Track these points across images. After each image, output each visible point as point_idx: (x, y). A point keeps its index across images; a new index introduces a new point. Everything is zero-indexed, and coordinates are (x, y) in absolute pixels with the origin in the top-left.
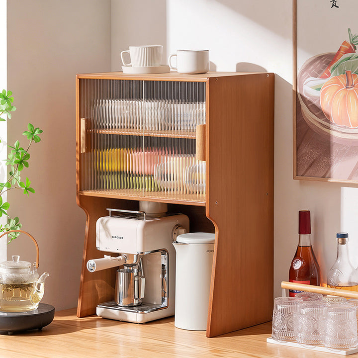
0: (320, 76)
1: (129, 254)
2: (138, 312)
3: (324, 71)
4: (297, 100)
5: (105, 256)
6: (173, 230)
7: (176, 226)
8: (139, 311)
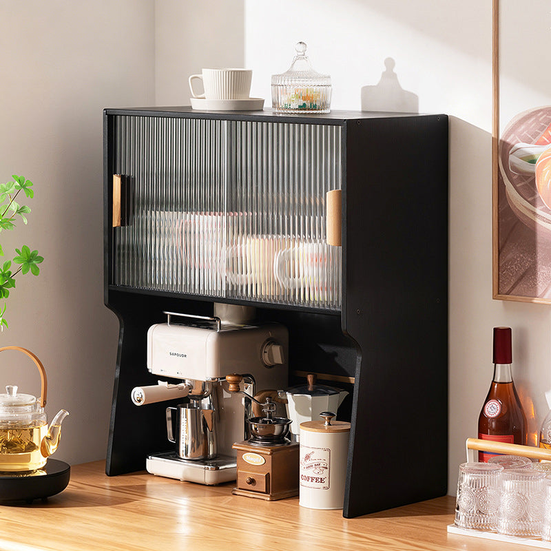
0: (535, 141)
3: (542, 133)
4: (499, 178)
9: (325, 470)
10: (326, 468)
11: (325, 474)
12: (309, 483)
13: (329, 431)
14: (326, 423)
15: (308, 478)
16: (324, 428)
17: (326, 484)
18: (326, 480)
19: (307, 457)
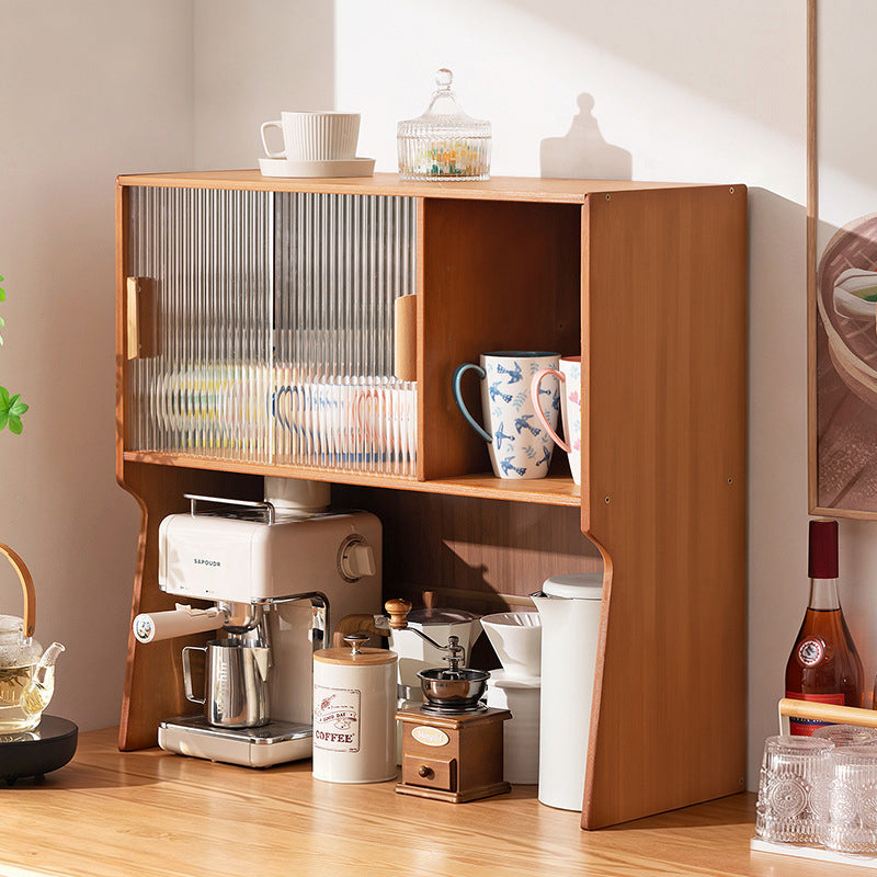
1: (236, 604)
2: (253, 741)
5: (177, 605)
6: (340, 550)
7: (348, 538)
8: (257, 739)
9: (353, 723)
10: (355, 720)
11: (352, 729)
12: (329, 743)
13: (358, 663)
14: (354, 651)
15: (325, 736)
16: (350, 659)
17: (354, 745)
18: (354, 738)
19: (325, 704)
